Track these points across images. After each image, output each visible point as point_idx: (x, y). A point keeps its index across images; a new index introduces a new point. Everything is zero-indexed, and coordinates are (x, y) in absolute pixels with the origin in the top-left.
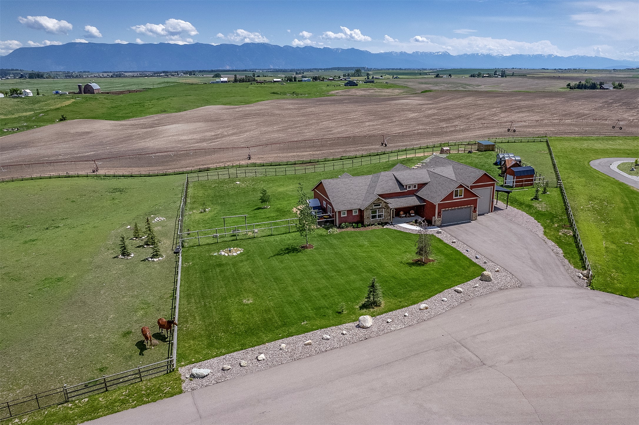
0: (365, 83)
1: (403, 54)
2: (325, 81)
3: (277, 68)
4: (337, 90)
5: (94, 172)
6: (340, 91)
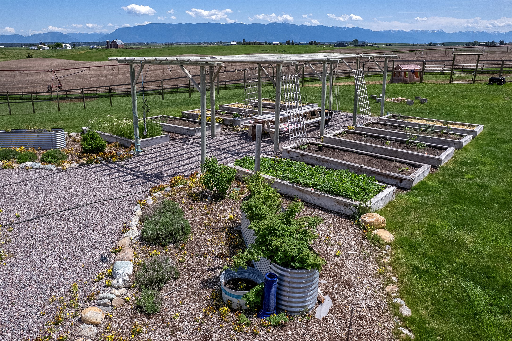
1: (400, 32)
2: (319, 45)
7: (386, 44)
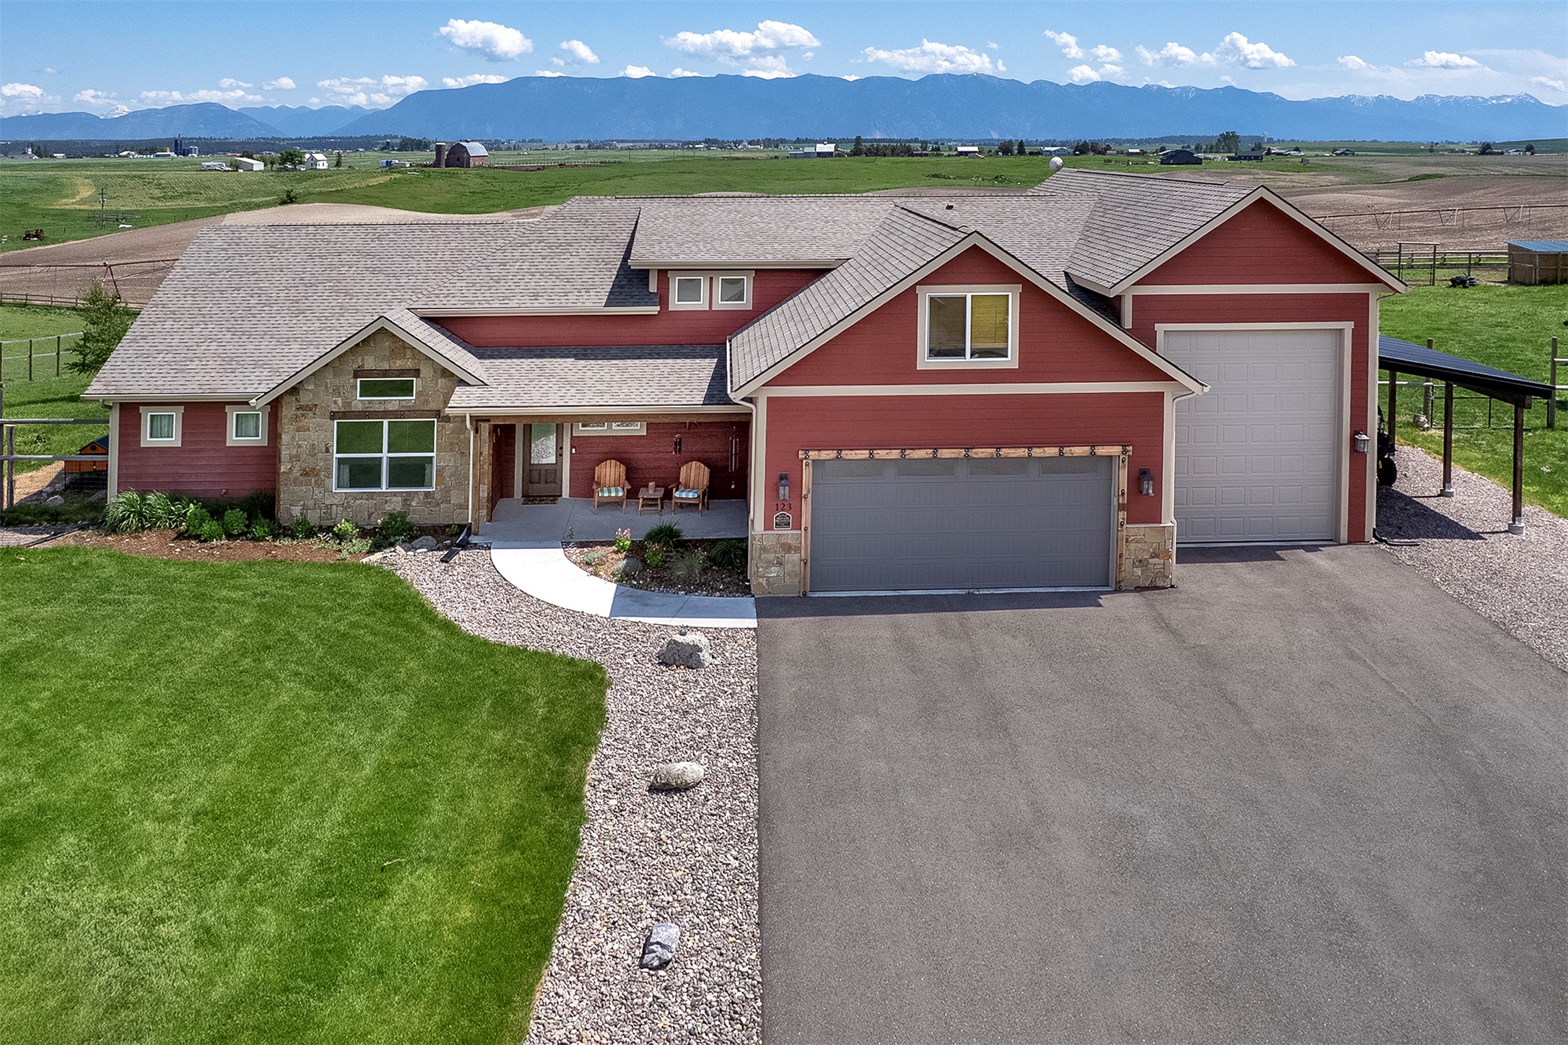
0: (1230, 159)
7: (1335, 150)
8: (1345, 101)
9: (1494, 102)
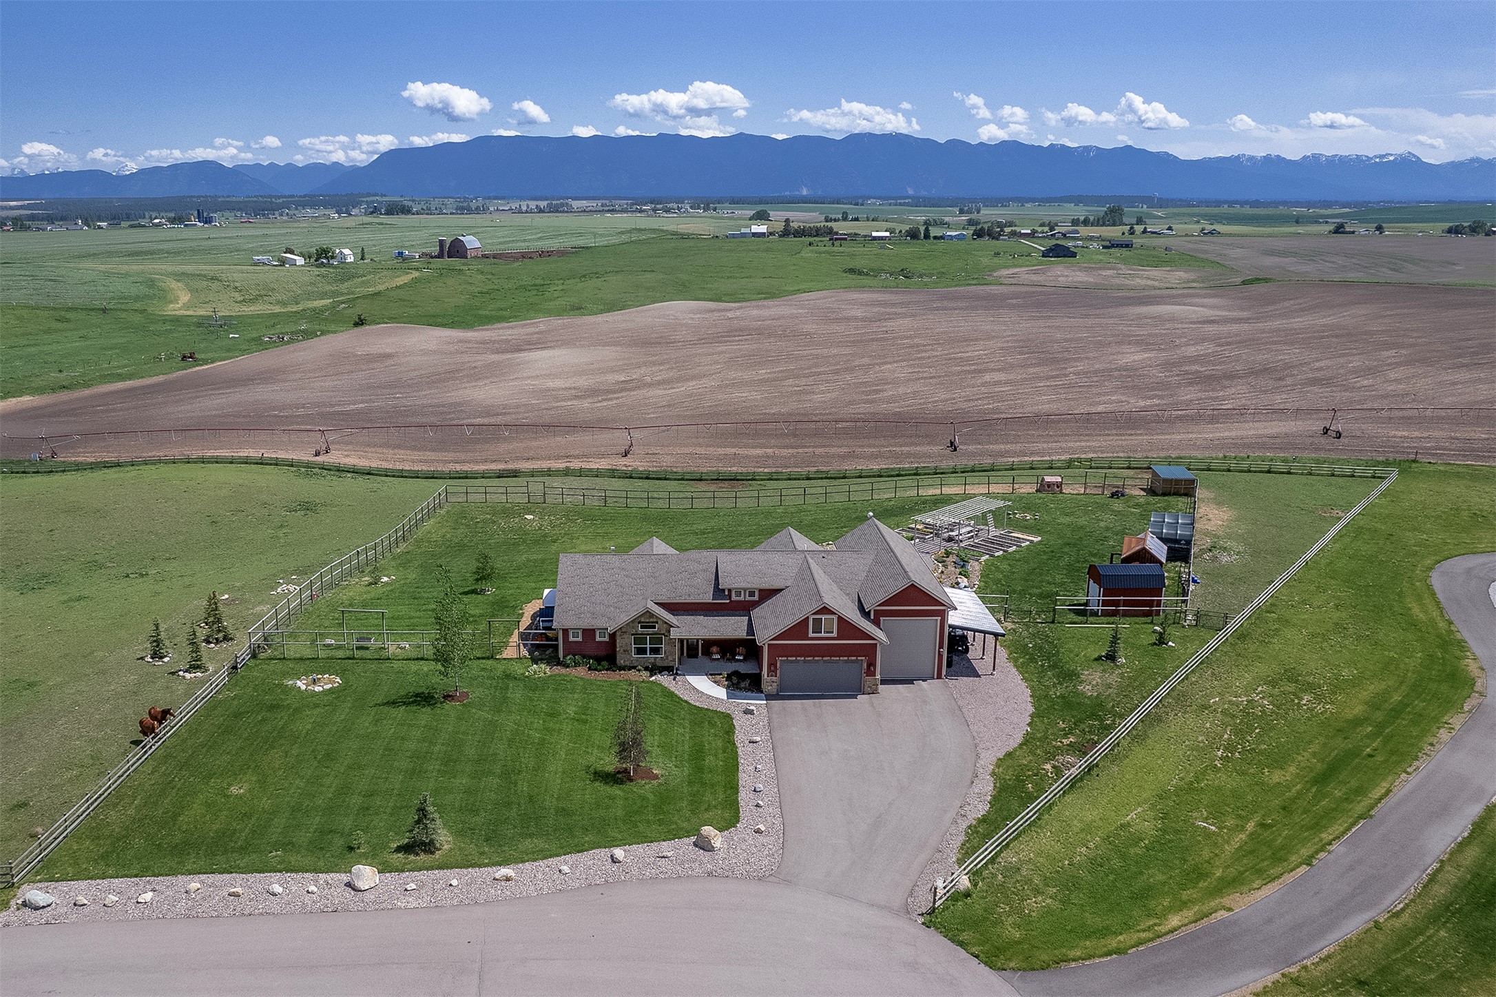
0: (1104, 247)
1: (1274, 163)
2: (1002, 240)
3: (924, 193)
4: (1016, 266)
5: (317, 454)
6: (1023, 269)
8: (1235, 160)
9: (1377, 160)
